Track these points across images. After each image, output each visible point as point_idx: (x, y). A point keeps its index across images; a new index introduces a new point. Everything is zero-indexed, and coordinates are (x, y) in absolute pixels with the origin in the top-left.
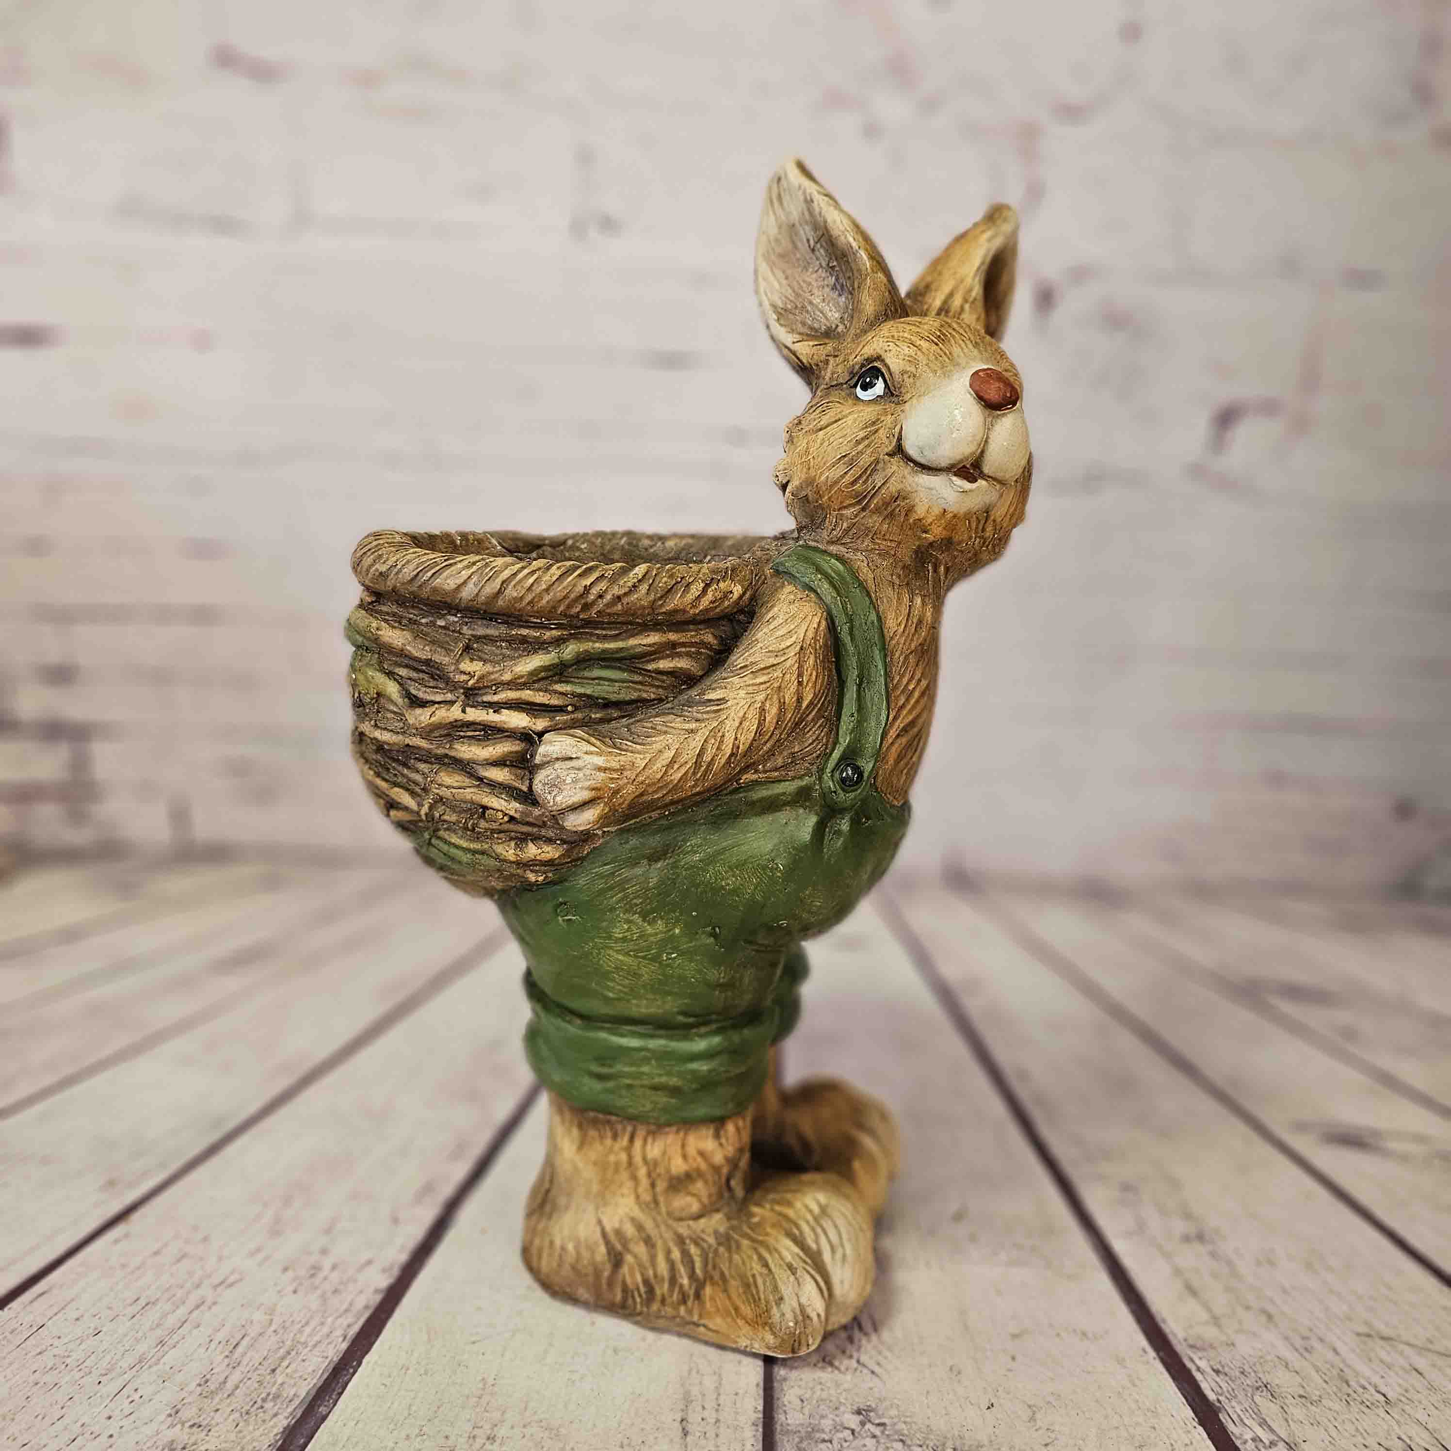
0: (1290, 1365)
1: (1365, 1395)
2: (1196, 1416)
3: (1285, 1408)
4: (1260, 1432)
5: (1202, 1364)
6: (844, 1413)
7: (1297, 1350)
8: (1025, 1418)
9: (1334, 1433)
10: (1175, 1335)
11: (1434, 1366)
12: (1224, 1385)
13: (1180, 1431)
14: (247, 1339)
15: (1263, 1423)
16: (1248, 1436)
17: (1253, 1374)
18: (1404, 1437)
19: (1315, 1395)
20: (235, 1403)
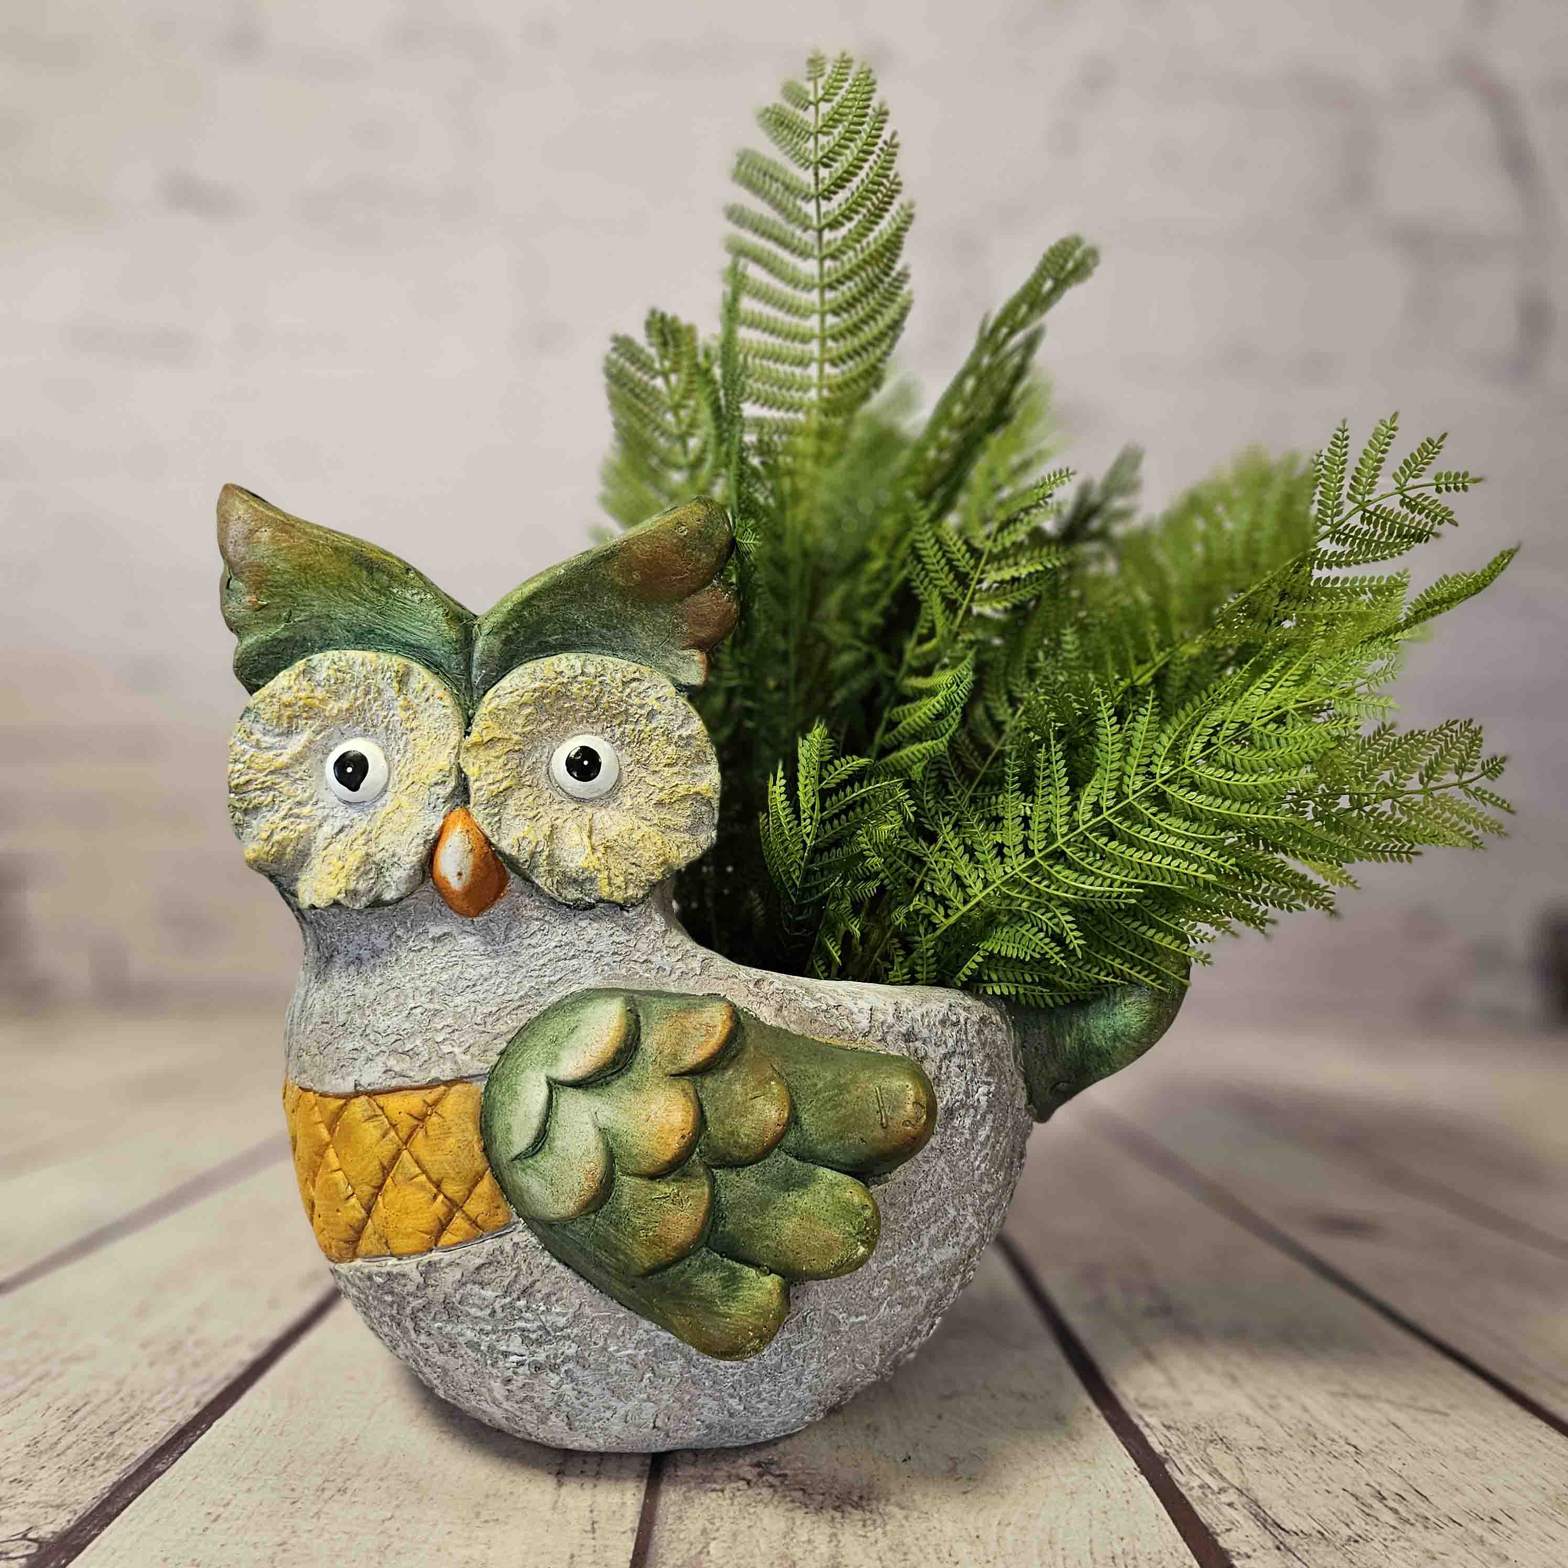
0: (1252, 1420)
1: (1335, 1447)
2: (1139, 1466)
3: (1241, 1458)
4: (1209, 1480)
5: (1153, 1421)
6: (741, 1466)
7: (1261, 1408)
8: (944, 1467)
9: (1293, 1480)
10: (1125, 1396)
11: (1415, 1421)
12: (1174, 1439)
13: (1119, 1480)
14: (88, 1408)
15: (1214, 1472)
16: (1195, 1483)
17: (1208, 1429)
18: (1373, 1484)
19: (1276, 1447)
20: (64, 1461)
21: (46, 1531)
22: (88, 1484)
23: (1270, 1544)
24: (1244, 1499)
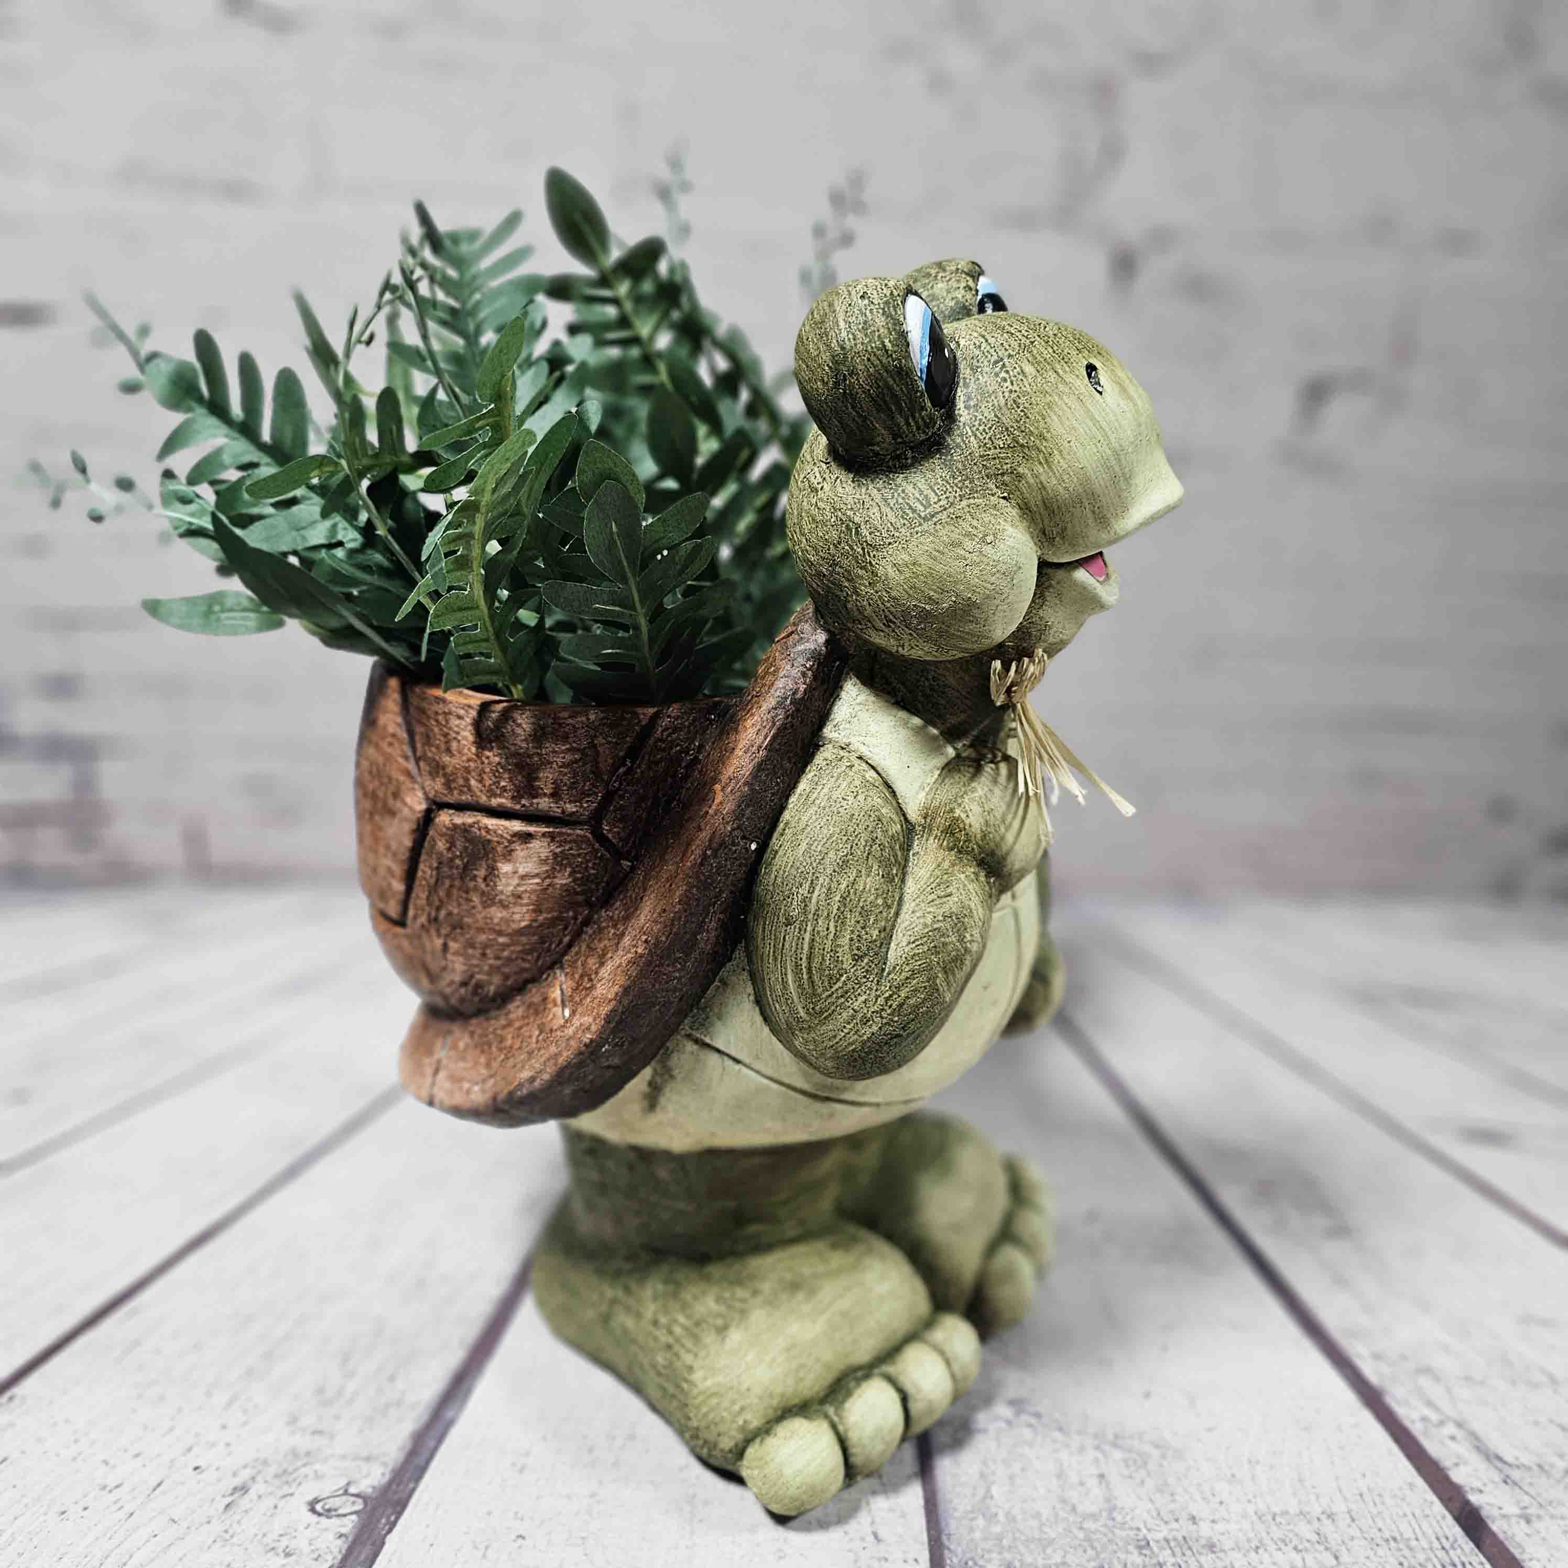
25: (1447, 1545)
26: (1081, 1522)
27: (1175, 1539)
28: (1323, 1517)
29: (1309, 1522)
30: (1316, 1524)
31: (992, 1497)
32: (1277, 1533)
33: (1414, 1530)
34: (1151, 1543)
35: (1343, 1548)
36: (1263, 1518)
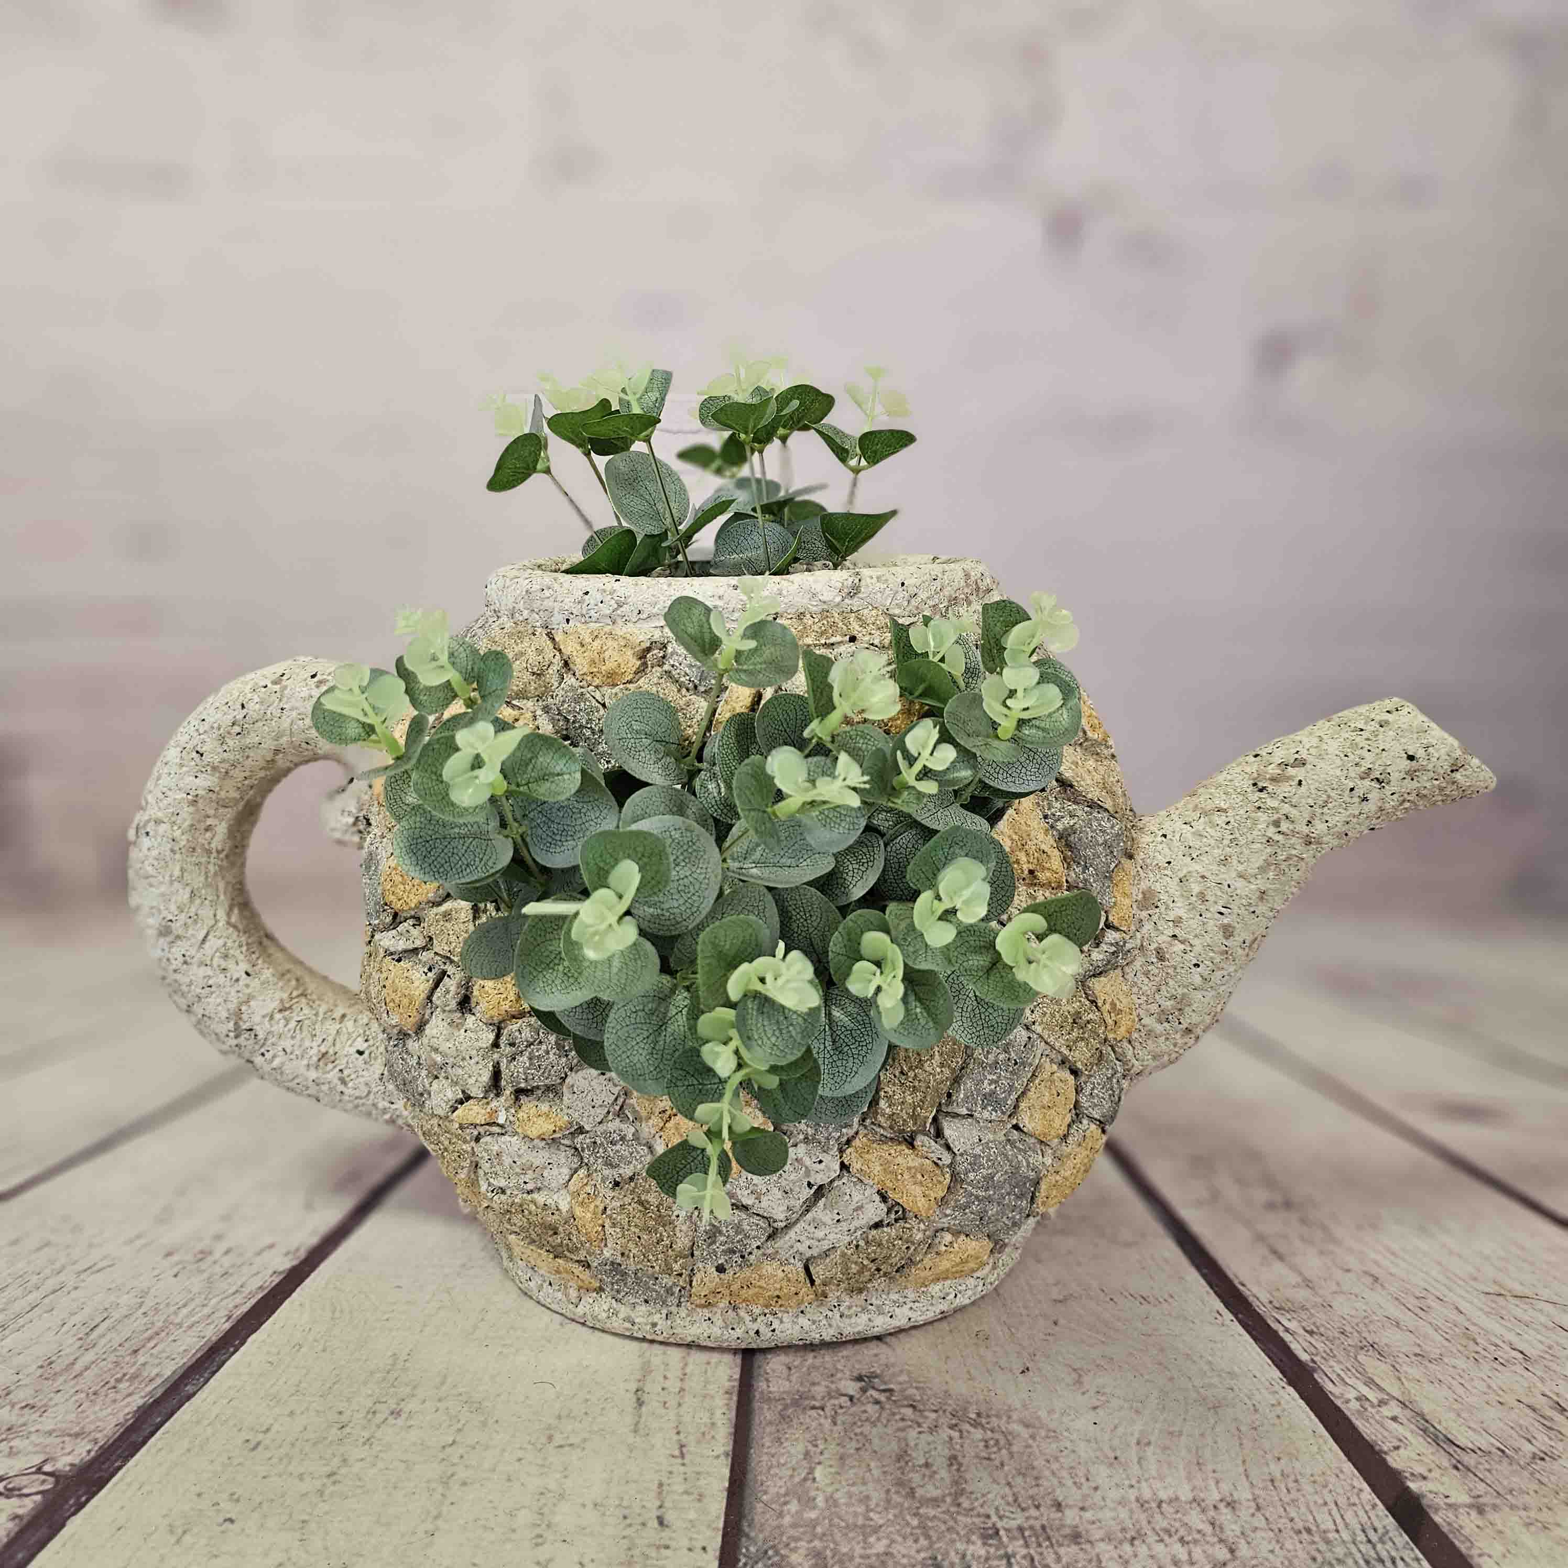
0: (1402, 1325)
1: (1498, 1353)
2: (1284, 1375)
3: (1397, 1366)
4: (1365, 1390)
5: (1293, 1325)
6: (841, 1380)
7: (1410, 1310)
8: (1069, 1380)
9: (1460, 1391)
10: (1257, 1297)
12: (1319, 1346)
13: (1265, 1392)
14: (108, 1321)
15: (1370, 1382)
16: (1352, 1395)
17: (1355, 1334)
18: (1548, 1393)
19: (1435, 1353)
20: (82, 1384)
21: (63, 1463)
22: (109, 1410)
23: (1445, 1462)
24: (1408, 1413)
25: (1374, 1537)
26: (918, 1508)
27: (1031, 1528)
28: (1222, 1506)
29: (1203, 1511)
30: (1212, 1513)
31: (814, 1479)
32: (1161, 1523)
33: (1334, 1521)
34: (1002, 1533)
35: (1243, 1541)
36: (1147, 1505)
